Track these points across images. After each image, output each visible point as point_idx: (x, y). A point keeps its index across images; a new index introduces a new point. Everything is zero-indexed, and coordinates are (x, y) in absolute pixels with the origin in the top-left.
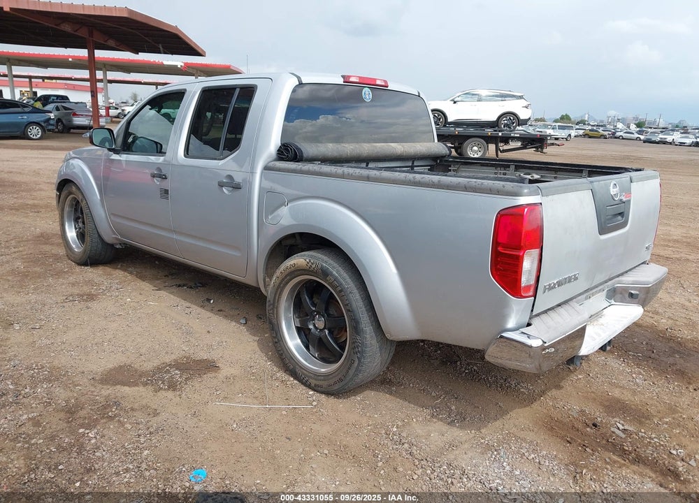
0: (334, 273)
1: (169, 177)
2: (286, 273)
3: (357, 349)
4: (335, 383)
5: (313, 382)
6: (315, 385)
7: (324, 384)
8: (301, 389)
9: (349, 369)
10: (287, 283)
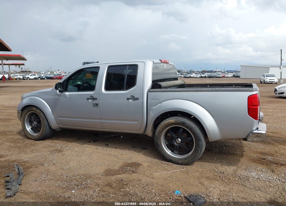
0: (187, 122)
1: (98, 99)
2: (165, 126)
3: (200, 147)
4: (191, 160)
5: (180, 162)
6: (181, 163)
7: (186, 161)
8: (175, 165)
9: (197, 154)
10: (165, 129)
